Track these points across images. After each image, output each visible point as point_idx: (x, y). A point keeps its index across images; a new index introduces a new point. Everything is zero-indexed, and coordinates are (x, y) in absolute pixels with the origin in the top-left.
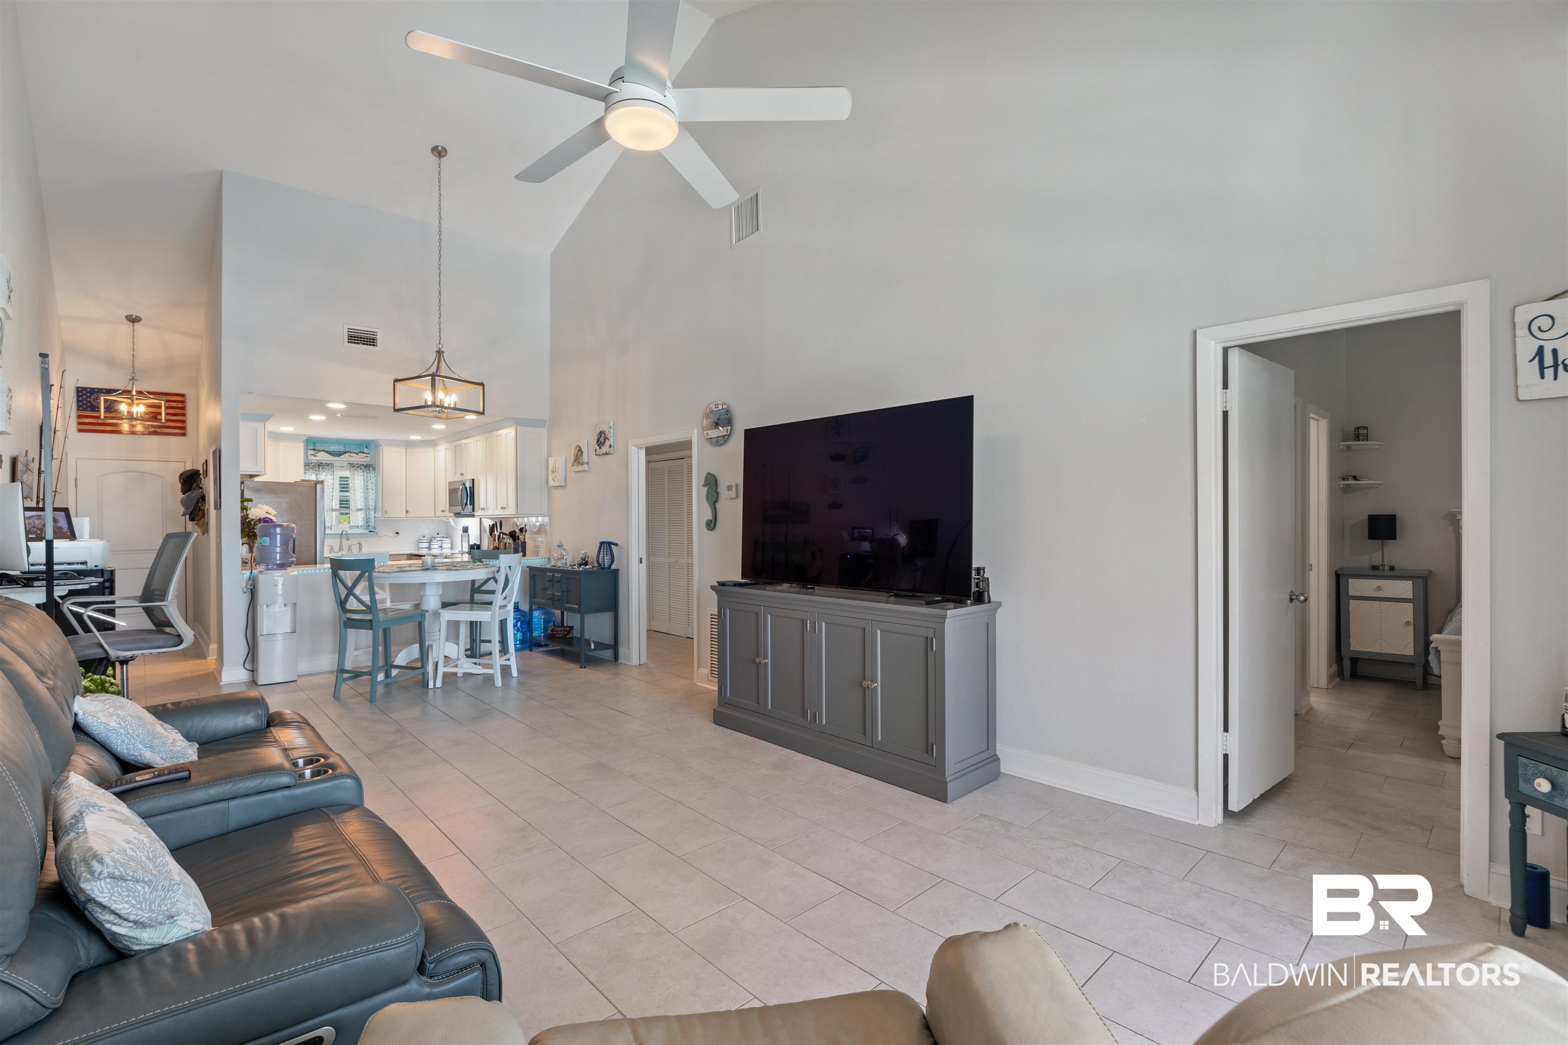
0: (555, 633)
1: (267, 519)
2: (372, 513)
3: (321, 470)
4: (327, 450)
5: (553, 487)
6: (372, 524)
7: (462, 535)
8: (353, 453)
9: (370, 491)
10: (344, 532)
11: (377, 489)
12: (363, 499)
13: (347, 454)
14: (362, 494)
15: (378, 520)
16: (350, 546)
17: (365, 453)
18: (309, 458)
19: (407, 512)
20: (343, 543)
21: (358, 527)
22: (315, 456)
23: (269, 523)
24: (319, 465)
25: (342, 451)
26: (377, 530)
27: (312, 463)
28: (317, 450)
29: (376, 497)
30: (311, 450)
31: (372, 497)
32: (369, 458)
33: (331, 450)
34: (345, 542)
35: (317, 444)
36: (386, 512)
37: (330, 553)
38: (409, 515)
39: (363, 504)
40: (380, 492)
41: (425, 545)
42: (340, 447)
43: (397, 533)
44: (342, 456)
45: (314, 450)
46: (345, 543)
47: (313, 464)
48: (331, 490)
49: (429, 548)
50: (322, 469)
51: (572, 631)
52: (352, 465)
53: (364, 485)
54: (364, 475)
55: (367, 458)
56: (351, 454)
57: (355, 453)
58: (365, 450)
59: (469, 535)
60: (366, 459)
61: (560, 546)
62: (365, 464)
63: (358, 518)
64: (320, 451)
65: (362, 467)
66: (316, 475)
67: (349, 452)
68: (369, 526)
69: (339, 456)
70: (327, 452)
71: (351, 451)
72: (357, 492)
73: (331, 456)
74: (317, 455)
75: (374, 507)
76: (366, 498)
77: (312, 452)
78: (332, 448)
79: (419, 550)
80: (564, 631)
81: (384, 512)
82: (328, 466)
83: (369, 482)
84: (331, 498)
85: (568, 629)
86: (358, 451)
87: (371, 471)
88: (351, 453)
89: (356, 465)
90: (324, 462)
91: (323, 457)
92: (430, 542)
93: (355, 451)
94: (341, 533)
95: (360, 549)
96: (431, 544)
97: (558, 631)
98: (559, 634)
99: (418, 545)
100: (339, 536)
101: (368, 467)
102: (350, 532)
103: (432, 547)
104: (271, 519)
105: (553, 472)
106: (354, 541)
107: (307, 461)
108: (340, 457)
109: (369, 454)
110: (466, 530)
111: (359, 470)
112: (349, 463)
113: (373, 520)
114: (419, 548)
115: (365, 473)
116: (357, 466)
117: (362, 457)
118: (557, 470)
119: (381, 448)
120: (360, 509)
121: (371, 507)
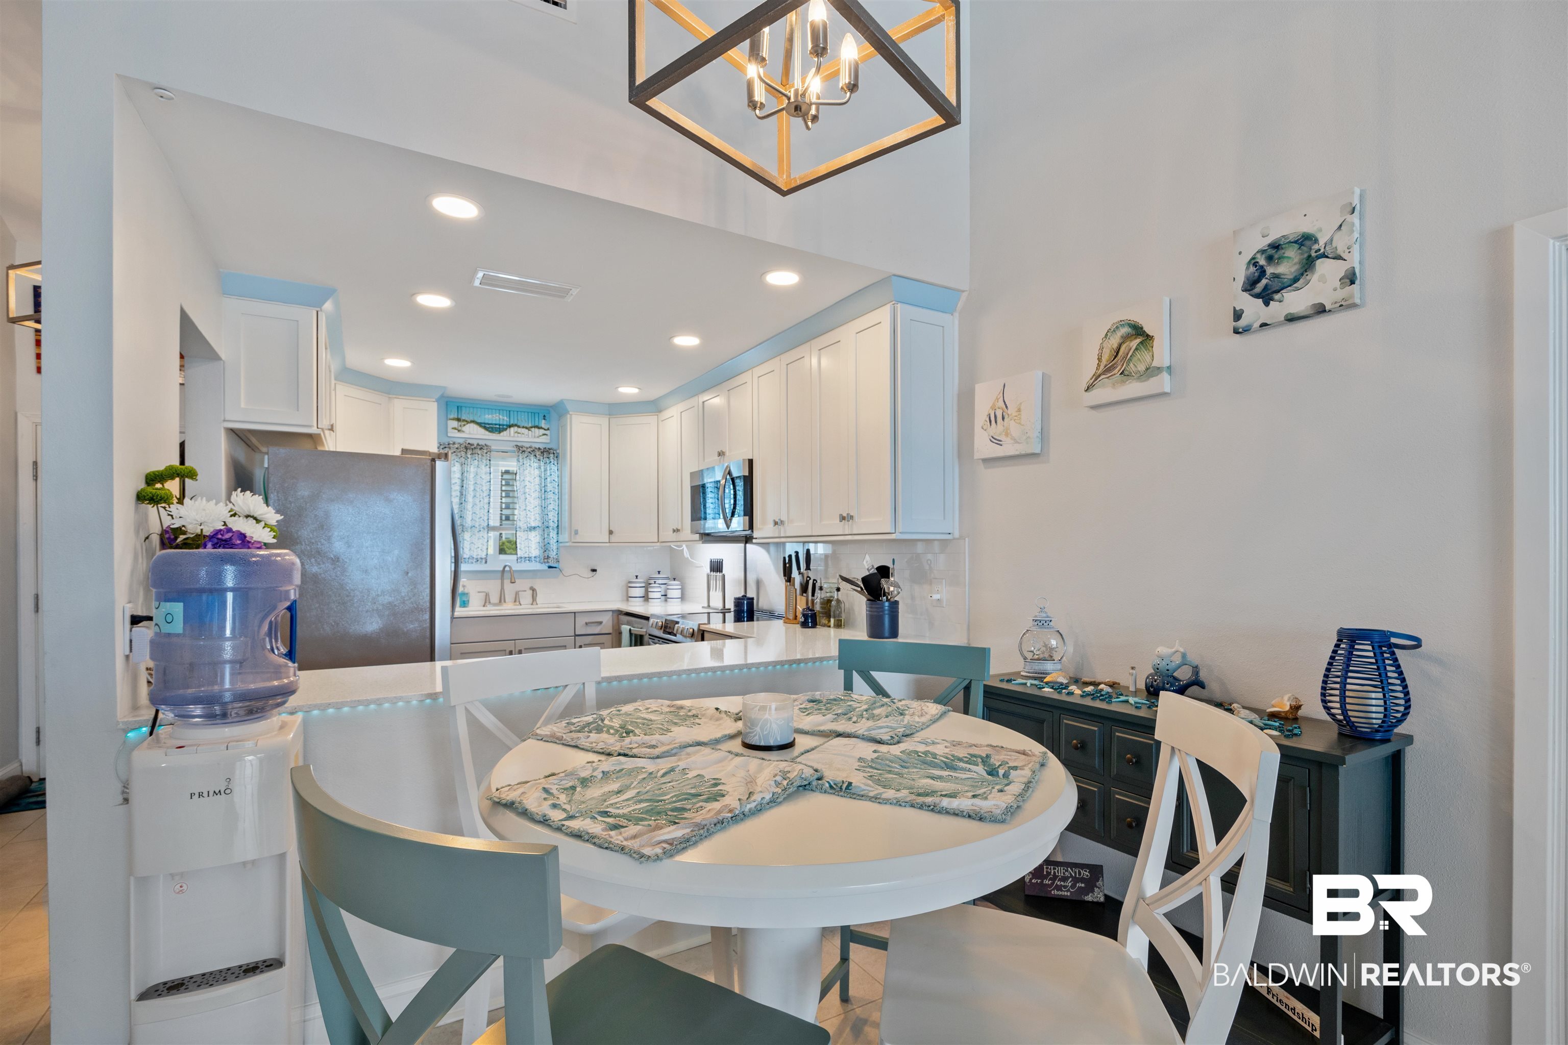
0: (1046, 882)
1: (227, 536)
2: (553, 534)
3: (469, 456)
4: (479, 421)
5: (985, 461)
6: (553, 554)
7: (708, 576)
8: (523, 427)
9: (550, 495)
10: (507, 569)
11: (560, 494)
12: (538, 510)
13: (512, 429)
14: (537, 502)
15: (562, 546)
16: (517, 594)
17: (541, 428)
18: (449, 435)
19: (611, 532)
20: (506, 587)
21: (530, 559)
22: (459, 431)
23: (232, 546)
24: (466, 448)
25: (505, 423)
26: (561, 565)
27: (454, 443)
28: (464, 420)
29: (560, 506)
30: (453, 419)
31: (553, 506)
32: (549, 437)
33: (486, 422)
34: (508, 586)
35: (464, 408)
36: (576, 532)
37: (484, 606)
38: (614, 538)
39: (538, 519)
40: (566, 497)
41: (639, 592)
42: (501, 417)
43: (594, 570)
44: (505, 433)
45: (458, 420)
46: (509, 589)
47: (456, 446)
48: (486, 493)
49: (646, 598)
50: (472, 454)
51: (1100, 883)
52: (520, 449)
53: (541, 484)
54: (540, 468)
55: (545, 436)
56: (520, 430)
57: (526, 428)
58: (543, 424)
59: (724, 576)
60: (544, 439)
61: (1042, 623)
62: (542, 446)
63: (529, 544)
64: (468, 422)
65: (538, 453)
66: (462, 465)
67: (516, 425)
68: (548, 557)
69: (500, 432)
70: (480, 424)
71: (519, 424)
72: (528, 496)
73: (487, 433)
74: (464, 429)
75: (556, 525)
76: (544, 508)
77: (455, 424)
78: (489, 418)
79: (628, 600)
80: (1076, 880)
81: (573, 533)
82: (481, 449)
83: (548, 479)
84: (486, 506)
85: (1086, 874)
86: (530, 425)
87: (552, 460)
88: (519, 427)
89: (527, 448)
90: (475, 442)
91: (473, 433)
92: (647, 586)
93: (526, 425)
94: (501, 569)
95: (534, 598)
96: (650, 590)
97: (1055, 877)
98: (1059, 888)
99: (627, 592)
100: (499, 575)
101: (547, 453)
102: (516, 567)
103: (651, 595)
104: (242, 536)
105: (992, 420)
106: (523, 584)
107: (445, 440)
108: (502, 434)
109: (548, 429)
110: (717, 567)
111: (532, 457)
112: (517, 446)
113: (555, 548)
114: (628, 598)
115: (542, 464)
116: (529, 450)
117: (537, 434)
118: (1012, 410)
119: (569, 416)
120: (534, 528)
121: (551, 524)
